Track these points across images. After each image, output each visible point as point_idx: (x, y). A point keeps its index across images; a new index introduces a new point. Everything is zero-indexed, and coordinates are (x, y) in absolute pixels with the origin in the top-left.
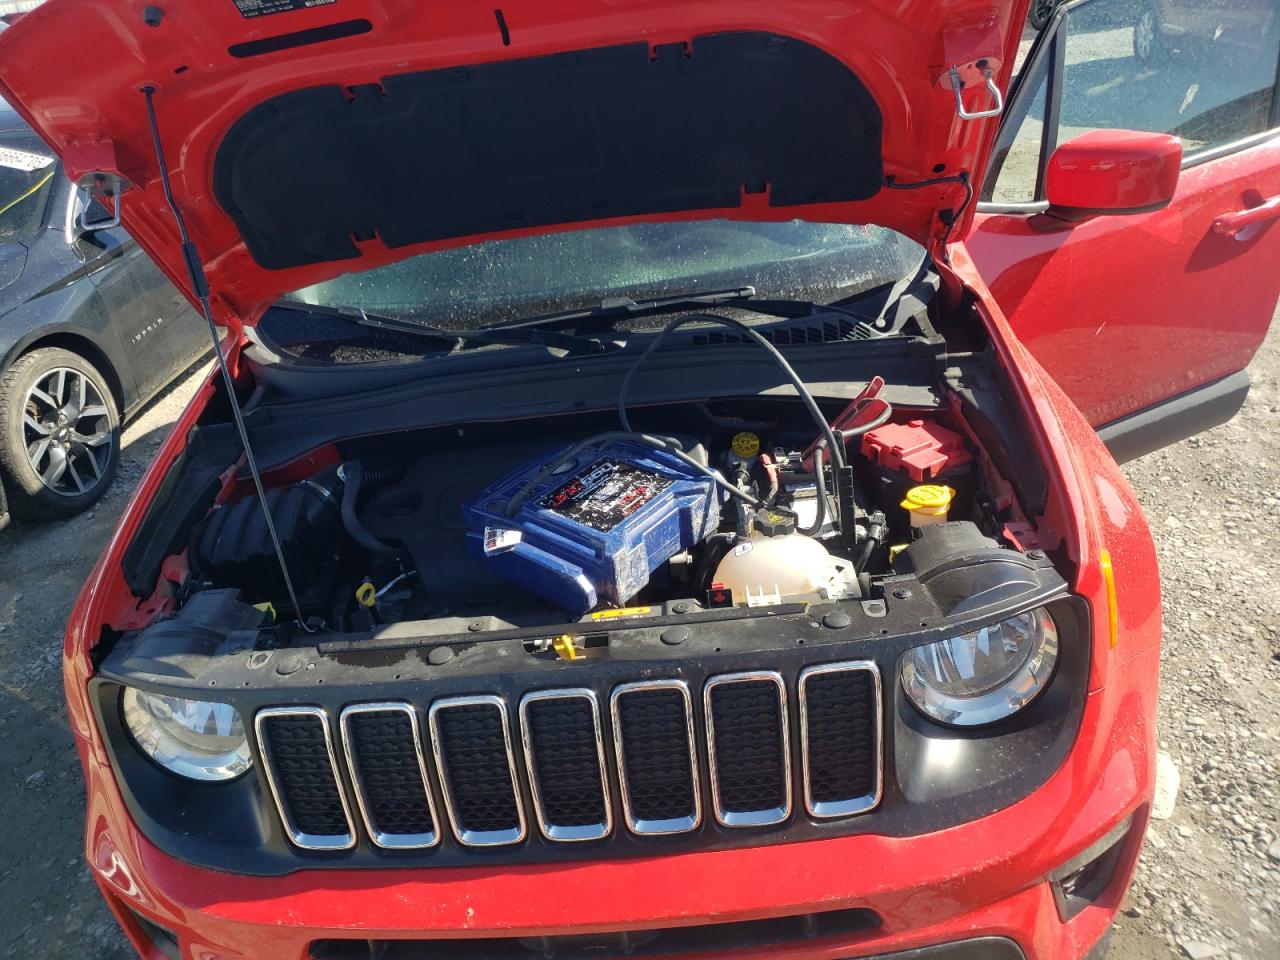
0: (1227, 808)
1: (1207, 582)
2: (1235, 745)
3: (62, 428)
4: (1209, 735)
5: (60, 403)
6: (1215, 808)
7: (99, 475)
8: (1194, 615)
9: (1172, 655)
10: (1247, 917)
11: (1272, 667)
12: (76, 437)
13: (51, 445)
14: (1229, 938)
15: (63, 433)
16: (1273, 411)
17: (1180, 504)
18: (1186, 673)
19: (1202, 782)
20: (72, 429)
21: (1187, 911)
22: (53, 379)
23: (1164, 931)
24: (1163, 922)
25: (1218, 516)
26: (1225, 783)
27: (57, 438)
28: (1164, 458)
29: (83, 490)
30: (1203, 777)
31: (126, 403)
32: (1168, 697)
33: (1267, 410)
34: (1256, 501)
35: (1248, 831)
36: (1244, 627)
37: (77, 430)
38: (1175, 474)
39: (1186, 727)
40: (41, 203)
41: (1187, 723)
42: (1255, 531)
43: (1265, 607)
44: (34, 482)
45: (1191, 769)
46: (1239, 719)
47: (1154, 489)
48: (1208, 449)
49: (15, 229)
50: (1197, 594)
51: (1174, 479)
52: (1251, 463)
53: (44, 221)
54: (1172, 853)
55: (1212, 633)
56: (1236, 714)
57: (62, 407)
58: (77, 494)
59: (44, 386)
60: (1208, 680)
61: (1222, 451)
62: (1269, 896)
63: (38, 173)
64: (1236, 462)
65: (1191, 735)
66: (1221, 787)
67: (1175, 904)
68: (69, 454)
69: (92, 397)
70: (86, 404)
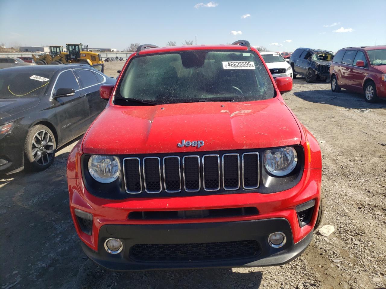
0: (345, 235)
1: (343, 194)
2: (347, 223)
3: (41, 147)
4: (342, 222)
5: (42, 139)
6: (342, 235)
7: (49, 161)
8: (340, 200)
9: (334, 207)
10: (349, 255)
11: (357, 210)
12: (44, 150)
13: (38, 151)
14: (344, 258)
15: (41, 148)
16: (361, 162)
17: (338, 180)
18: (337, 210)
19: (339, 230)
20: (44, 148)
21: (334, 253)
22: (42, 133)
23: (329, 257)
24: (328, 255)
25: (347, 183)
26: (345, 230)
27: (39, 149)
28: (335, 170)
29: (44, 164)
30: (339, 229)
31: (58, 143)
32: (332, 215)
33: (360, 162)
34: (356, 180)
35: (350, 239)
36: (351, 202)
37: (45, 148)
38: (337, 174)
39: (336, 220)
40: (45, 90)
41: (337, 219)
42: (356, 186)
43: (357, 199)
44: (32, 159)
45: (337, 228)
46: (349, 219)
47: (332, 177)
48: (345, 169)
49: (37, 95)
50: (341, 196)
51: (337, 175)
52: (355, 172)
53: (45, 93)
54: (331, 243)
55: (344, 203)
56: (348, 218)
57: (42, 141)
58: (42, 165)
59: (39, 134)
60: (342, 211)
61: (348, 169)
62: (354, 251)
63: (44, 82)
64: (352, 172)
65: (337, 222)
66: (344, 231)
67: (331, 252)
68: (42, 154)
69: (50, 140)
70: (48, 142)
